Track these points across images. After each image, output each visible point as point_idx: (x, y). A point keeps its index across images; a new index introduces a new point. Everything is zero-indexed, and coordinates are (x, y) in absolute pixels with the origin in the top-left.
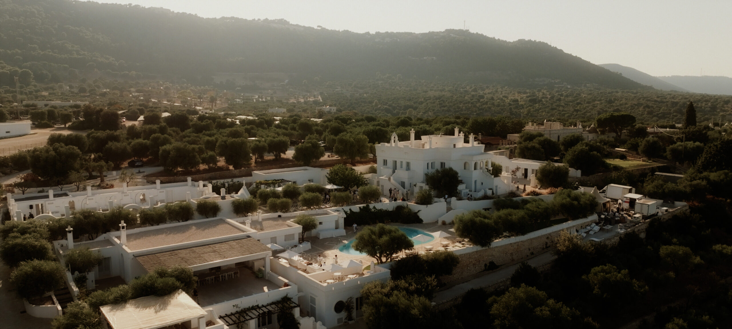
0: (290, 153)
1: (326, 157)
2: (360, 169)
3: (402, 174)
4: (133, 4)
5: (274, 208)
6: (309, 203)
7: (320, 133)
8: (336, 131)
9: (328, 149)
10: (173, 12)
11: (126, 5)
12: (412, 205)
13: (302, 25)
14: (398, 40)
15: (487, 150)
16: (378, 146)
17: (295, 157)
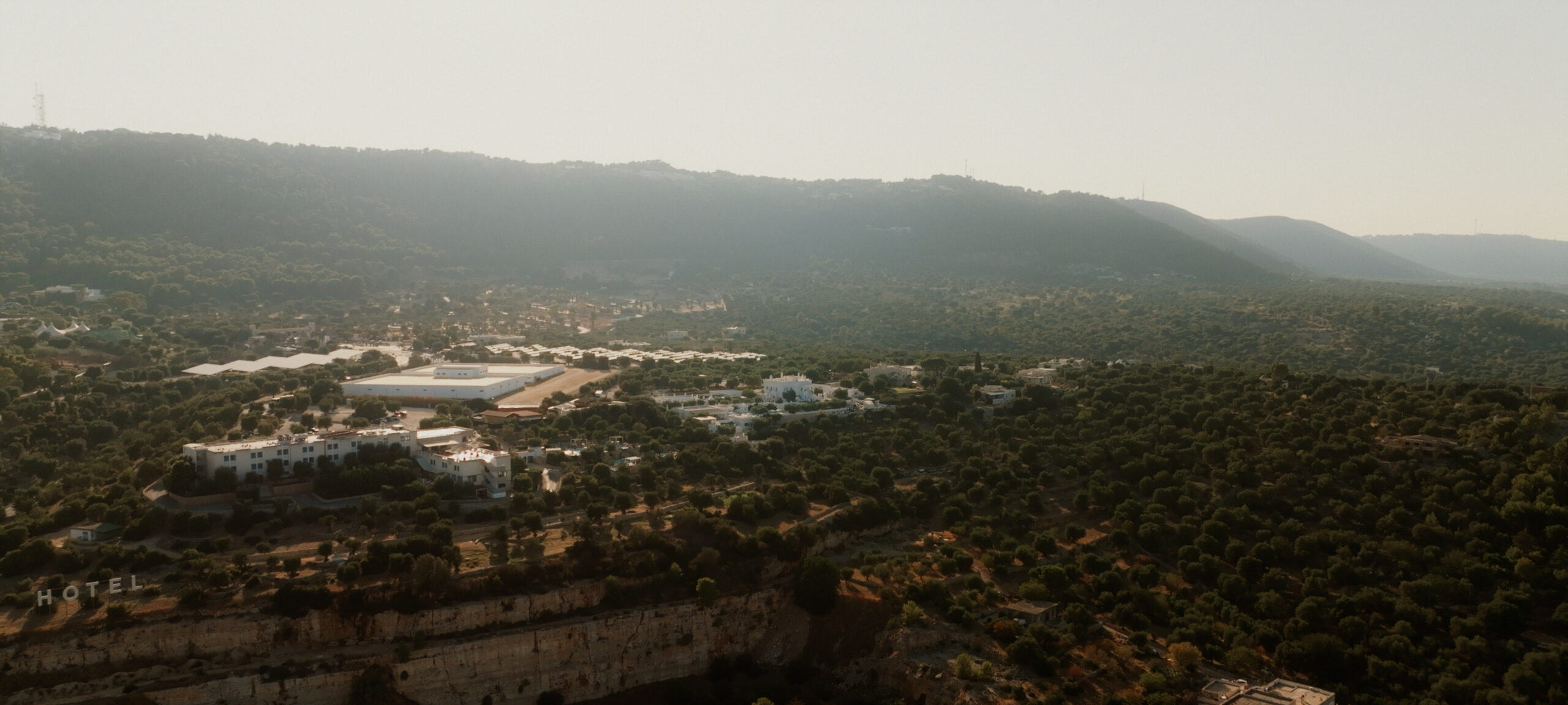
0: (724, 383)
1: (741, 385)
2: (757, 391)
3: (774, 393)
4: (431, 149)
5: (722, 403)
6: (735, 402)
7: (736, 371)
8: (746, 371)
9: (742, 381)
10: (488, 157)
11: (420, 151)
12: (774, 403)
13: (691, 170)
14: (851, 196)
15: (813, 382)
16: (765, 380)
17: (727, 385)
